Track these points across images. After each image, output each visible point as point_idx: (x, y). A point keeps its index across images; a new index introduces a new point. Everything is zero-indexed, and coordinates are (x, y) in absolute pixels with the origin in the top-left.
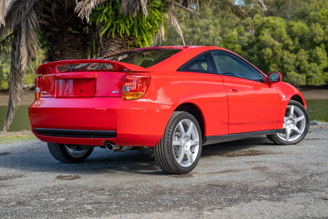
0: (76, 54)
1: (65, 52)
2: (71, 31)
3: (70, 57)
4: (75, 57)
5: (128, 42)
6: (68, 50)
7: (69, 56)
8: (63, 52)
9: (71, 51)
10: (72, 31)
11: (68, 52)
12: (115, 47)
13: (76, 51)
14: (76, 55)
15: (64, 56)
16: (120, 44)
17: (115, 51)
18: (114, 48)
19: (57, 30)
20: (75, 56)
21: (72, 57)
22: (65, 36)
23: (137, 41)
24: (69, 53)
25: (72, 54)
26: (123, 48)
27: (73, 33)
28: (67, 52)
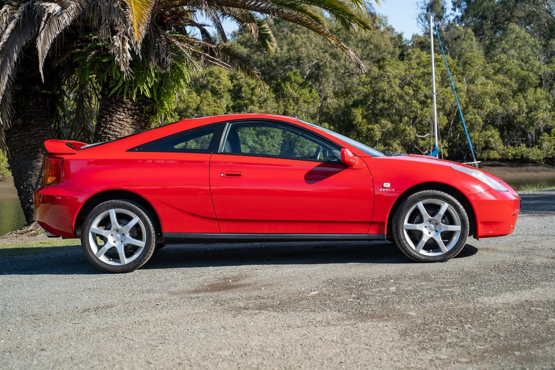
1: (30, 121)
3: (38, 128)
4: (45, 128)
6: (35, 118)
7: (37, 127)
8: (27, 121)
9: (38, 119)
10: (40, 90)
11: (35, 120)
12: (124, 114)
15: (29, 127)
17: (124, 120)
18: (122, 116)
20: (45, 127)
22: (31, 97)
24: (36, 123)
25: (40, 124)
27: (42, 93)
28: (33, 121)
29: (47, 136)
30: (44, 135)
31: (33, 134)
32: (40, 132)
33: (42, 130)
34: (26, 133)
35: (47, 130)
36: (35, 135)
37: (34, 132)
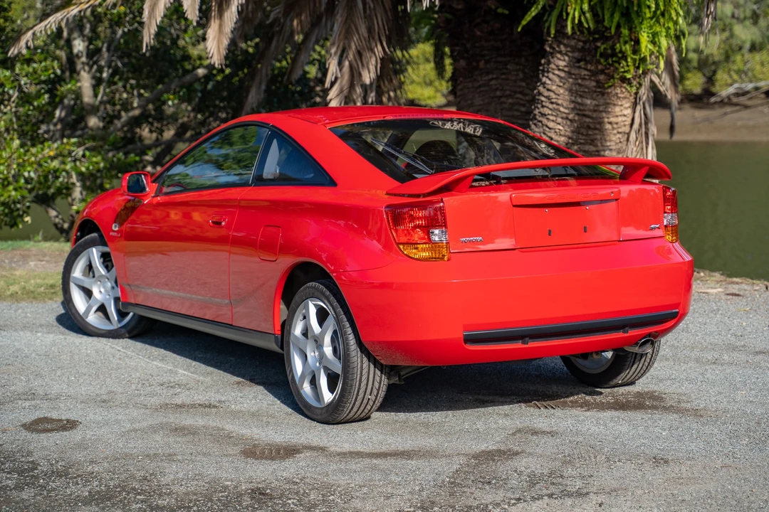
0: (507, 69)
1: (478, 62)
2: (493, 7)
3: (490, 76)
4: (503, 77)
5: (599, 44)
6: (487, 58)
7: (487, 73)
8: (474, 64)
9: (494, 60)
10: (497, 8)
11: (487, 62)
12: (566, 58)
13: (508, 59)
14: (505, 71)
15: (477, 73)
16: (579, 50)
18: (564, 61)
19: (460, 7)
20: (504, 74)
21: (495, 76)
22: (478, 20)
23: (619, 42)
24: (488, 66)
25: (497, 69)
26: (585, 60)
27: (500, 15)
28: (482, 64)
29: (501, 90)
30: (497, 89)
31: (480, 86)
32: (493, 82)
33: (497, 79)
34: (470, 85)
35: (508, 79)
36: (482, 89)
37: (481, 83)
